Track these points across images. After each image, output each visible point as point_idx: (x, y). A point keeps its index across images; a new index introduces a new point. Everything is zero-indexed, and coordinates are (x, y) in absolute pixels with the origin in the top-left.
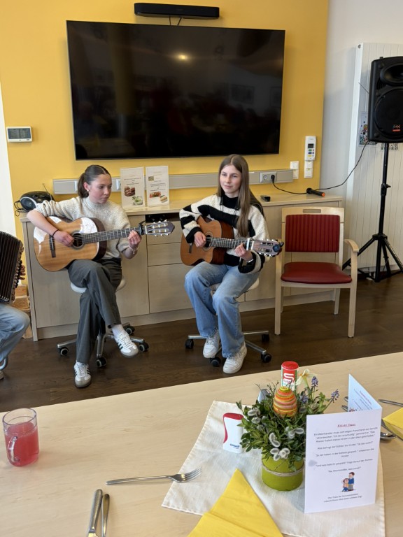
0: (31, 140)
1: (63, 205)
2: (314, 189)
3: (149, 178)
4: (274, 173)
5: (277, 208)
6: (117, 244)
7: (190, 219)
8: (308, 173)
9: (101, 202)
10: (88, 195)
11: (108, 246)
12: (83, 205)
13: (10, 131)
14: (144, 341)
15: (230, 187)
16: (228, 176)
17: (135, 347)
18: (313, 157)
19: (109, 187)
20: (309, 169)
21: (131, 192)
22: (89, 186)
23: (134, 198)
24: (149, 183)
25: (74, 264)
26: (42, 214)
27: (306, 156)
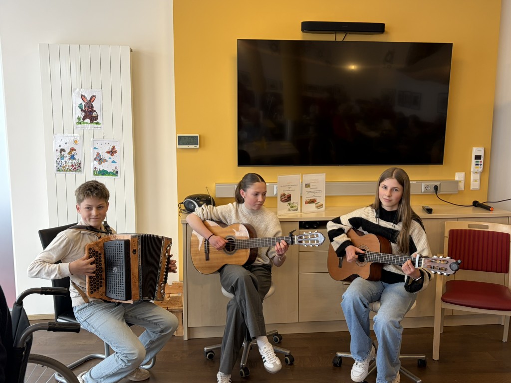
0: (198, 146)
1: (220, 210)
2: (481, 202)
3: (306, 185)
4: (437, 184)
5: (440, 221)
6: (268, 251)
7: (340, 231)
8: (475, 185)
9: (255, 208)
10: (244, 201)
11: (259, 252)
12: (239, 210)
13: (180, 138)
14: (290, 353)
15: (390, 201)
16: (389, 189)
17: (278, 362)
18: (480, 169)
19: (264, 194)
20: (476, 181)
21: (287, 199)
22: (245, 193)
23: (289, 204)
24: (305, 190)
25: (226, 269)
26: (200, 218)
27: (473, 167)
